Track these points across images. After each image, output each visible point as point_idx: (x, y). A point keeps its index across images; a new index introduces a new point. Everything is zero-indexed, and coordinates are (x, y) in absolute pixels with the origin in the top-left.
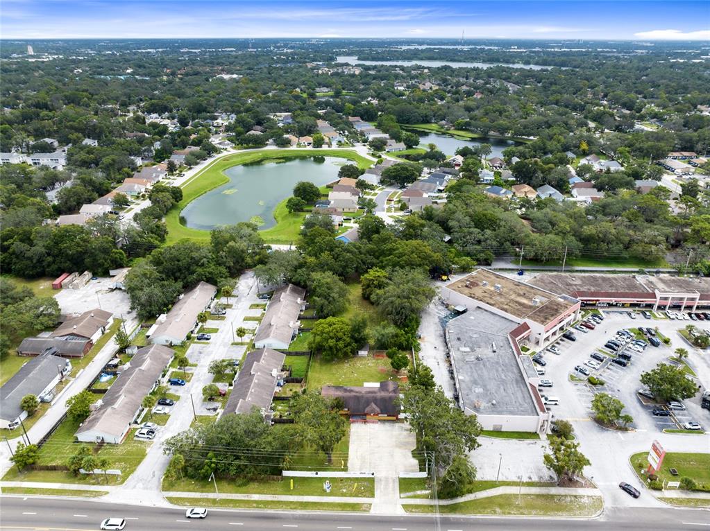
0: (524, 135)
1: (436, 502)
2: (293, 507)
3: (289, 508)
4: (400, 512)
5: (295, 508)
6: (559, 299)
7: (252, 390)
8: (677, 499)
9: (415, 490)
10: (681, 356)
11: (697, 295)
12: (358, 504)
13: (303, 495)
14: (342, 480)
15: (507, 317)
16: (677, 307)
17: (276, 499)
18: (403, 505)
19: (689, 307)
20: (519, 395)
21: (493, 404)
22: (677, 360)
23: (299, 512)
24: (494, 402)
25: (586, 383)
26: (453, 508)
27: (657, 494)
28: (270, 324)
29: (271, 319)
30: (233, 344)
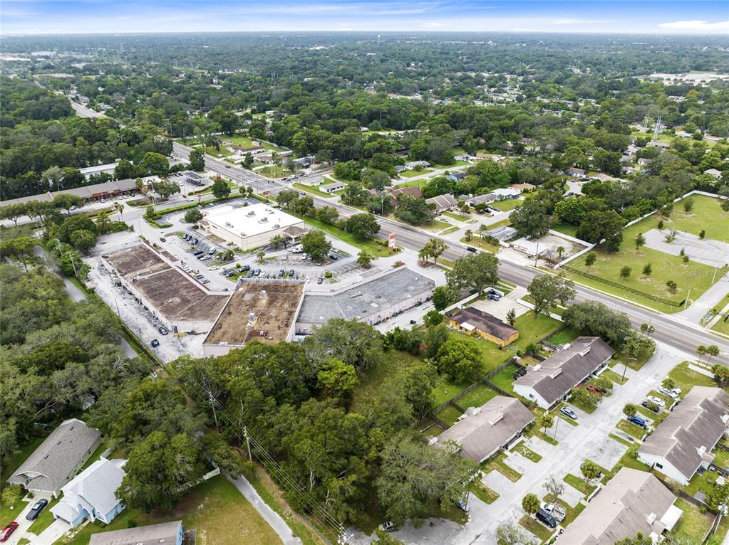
28: (502, 419)
29: (495, 425)
30: (555, 443)
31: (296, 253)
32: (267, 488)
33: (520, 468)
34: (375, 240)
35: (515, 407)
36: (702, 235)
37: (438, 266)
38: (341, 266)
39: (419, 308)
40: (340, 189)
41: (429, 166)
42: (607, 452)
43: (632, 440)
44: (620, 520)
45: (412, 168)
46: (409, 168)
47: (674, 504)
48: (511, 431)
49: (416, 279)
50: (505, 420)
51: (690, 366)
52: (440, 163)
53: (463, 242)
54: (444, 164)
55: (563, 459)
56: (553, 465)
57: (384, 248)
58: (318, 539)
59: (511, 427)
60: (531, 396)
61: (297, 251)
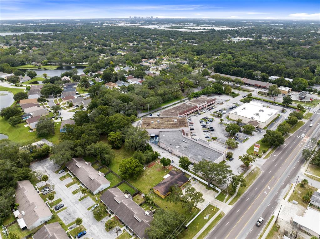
0: (80, 63)
1: (233, 197)
2: (206, 233)
3: (205, 235)
4: (231, 207)
5: (207, 233)
6: (179, 118)
7: (131, 209)
8: (266, 157)
9: (224, 198)
10: (221, 121)
11: (206, 103)
12: (219, 215)
13: (202, 227)
14: (203, 213)
15: (173, 130)
16: (203, 109)
17: (198, 237)
18: (229, 204)
19: (205, 107)
20: (211, 152)
21: (209, 158)
22: (220, 123)
23: (210, 233)
24: (209, 157)
25: (213, 140)
26: (239, 195)
27: (262, 158)
28: (91, 179)
29: (89, 177)
30: (80, 200)
33: (71, 188)
35: (97, 184)
42: (68, 216)
43: (70, 229)
44: (27, 201)
47: (26, 227)
48: (86, 183)
50: (91, 181)
55: (71, 201)
56: (69, 197)
59: (88, 183)
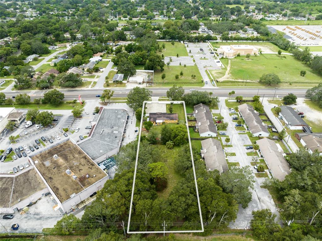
30: (232, 146)
31: (29, 127)
32: (183, 239)
34: (65, 102)
35: (213, 141)
36: (178, 56)
37: (111, 102)
38: (65, 122)
39: (129, 123)
40: (3, 83)
41: (39, 57)
42: (245, 139)
43: (245, 132)
45: (32, 60)
46: (30, 60)
47: (276, 143)
49: (116, 111)
50: (217, 147)
51: (229, 101)
52: (43, 54)
53: (106, 87)
54: (46, 54)
55: (239, 150)
57: (74, 104)
58: (225, 237)
60: (209, 135)
61: (29, 126)
